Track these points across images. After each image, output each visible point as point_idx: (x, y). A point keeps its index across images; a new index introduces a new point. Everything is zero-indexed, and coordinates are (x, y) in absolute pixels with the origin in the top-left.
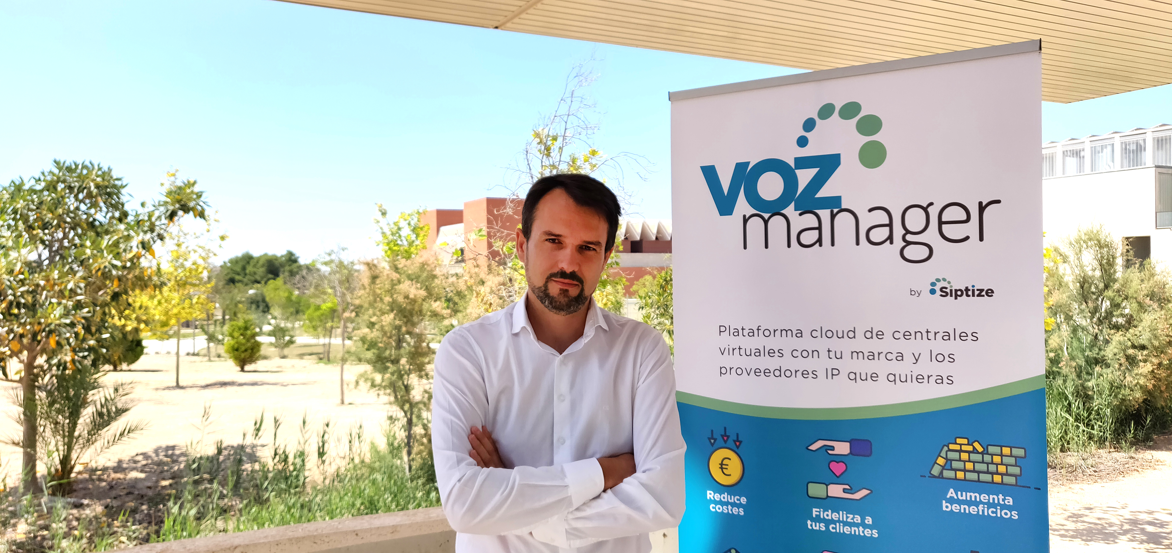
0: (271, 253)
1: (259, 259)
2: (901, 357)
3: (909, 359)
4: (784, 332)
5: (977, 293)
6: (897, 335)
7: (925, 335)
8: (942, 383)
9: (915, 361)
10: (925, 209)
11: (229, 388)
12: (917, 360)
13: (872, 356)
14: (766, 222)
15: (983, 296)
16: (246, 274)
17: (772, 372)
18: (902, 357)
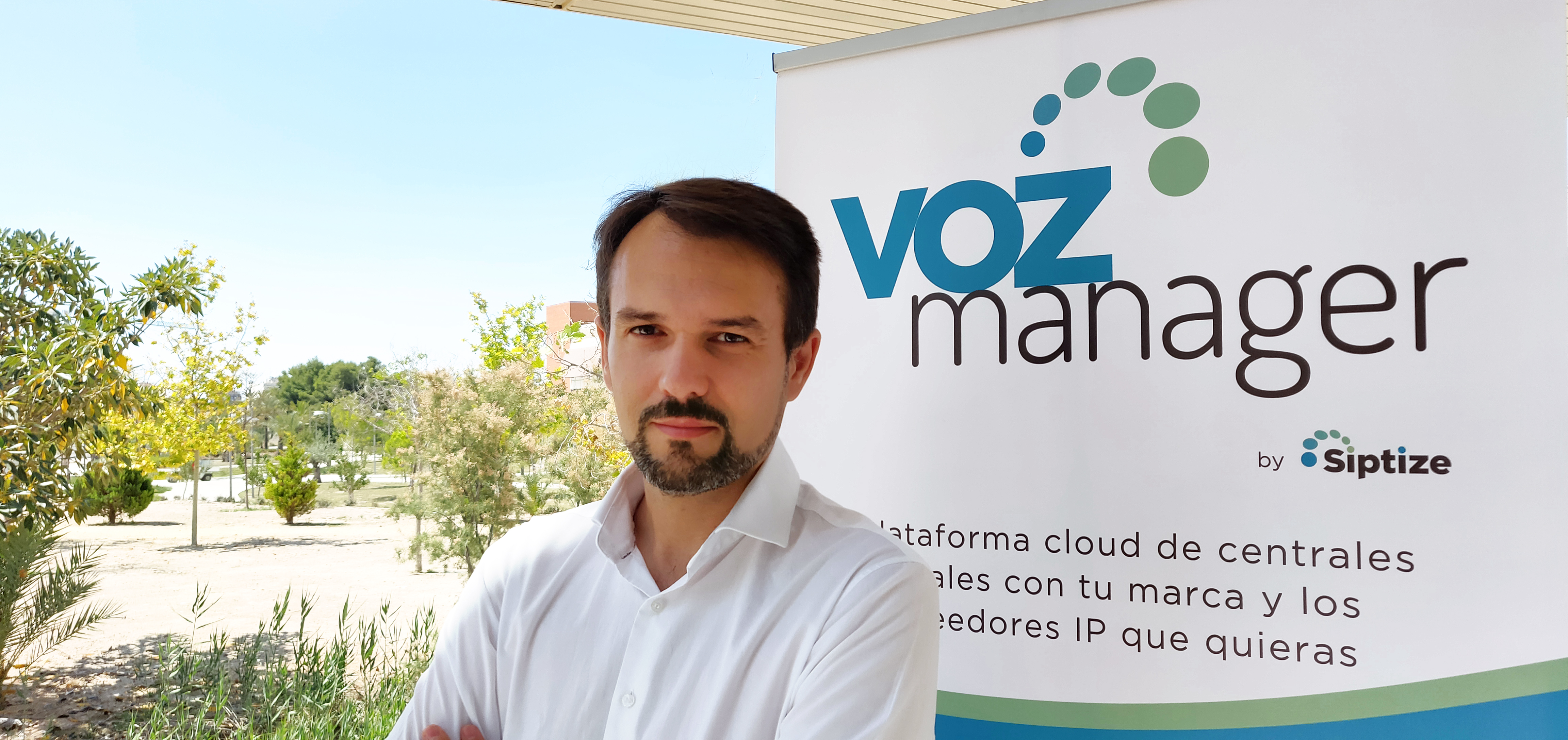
0: (346, 360)
1: (330, 368)
2: (1236, 600)
3: (1255, 605)
4: (991, 538)
5: (1410, 464)
6: (1228, 552)
7: (1290, 553)
8: (1330, 661)
9: (1269, 612)
10: (1293, 281)
11: (265, 549)
12: (1273, 610)
13: (1173, 596)
14: (957, 311)
15: (1425, 471)
16: (313, 389)
17: (966, 621)
18: (1240, 599)
